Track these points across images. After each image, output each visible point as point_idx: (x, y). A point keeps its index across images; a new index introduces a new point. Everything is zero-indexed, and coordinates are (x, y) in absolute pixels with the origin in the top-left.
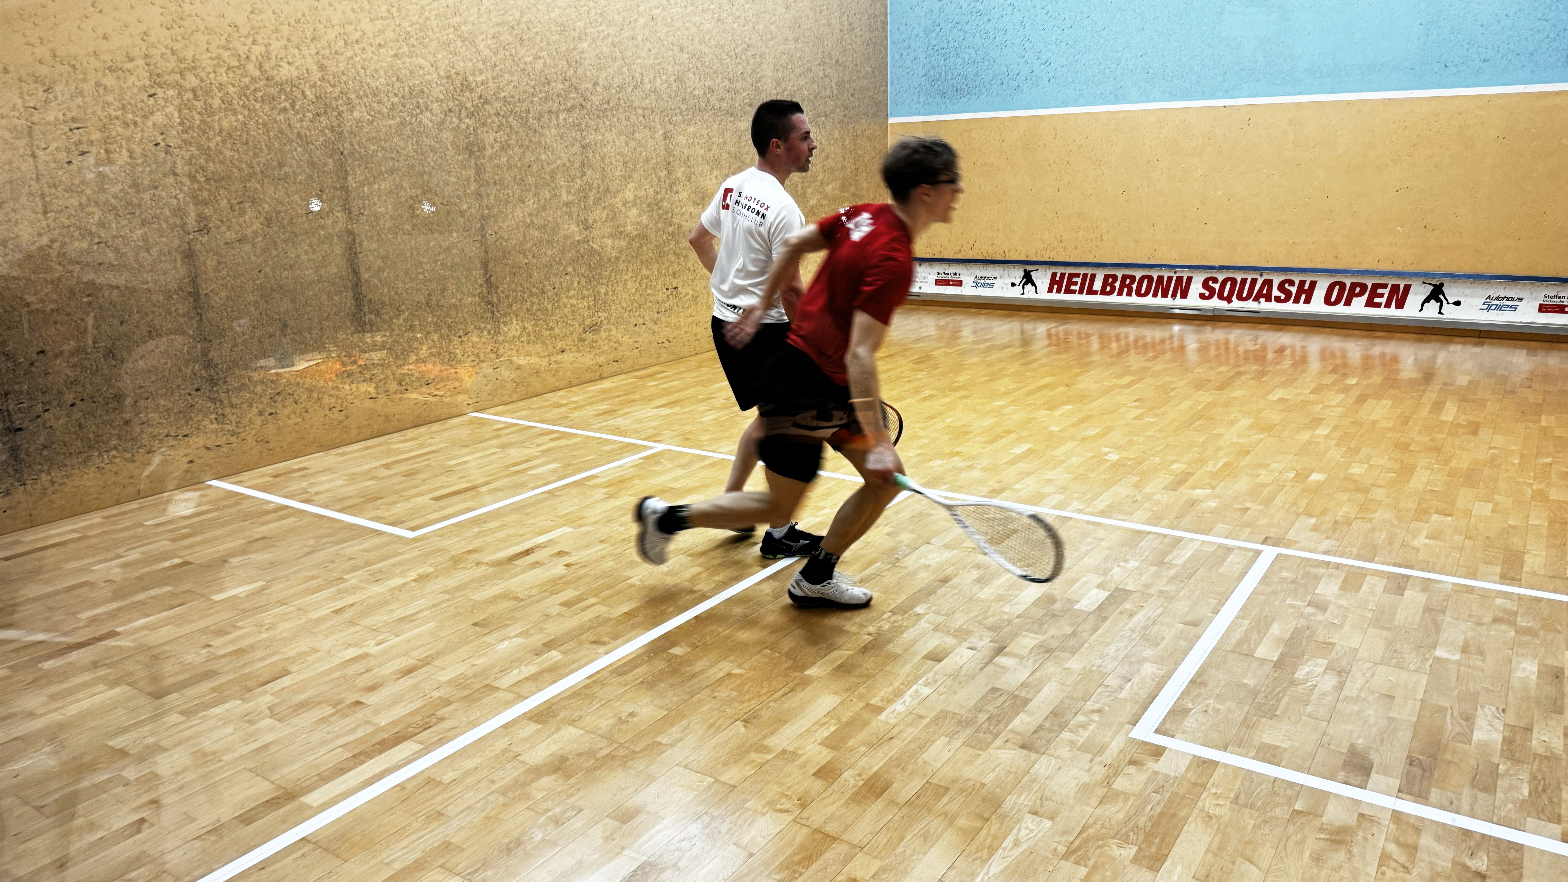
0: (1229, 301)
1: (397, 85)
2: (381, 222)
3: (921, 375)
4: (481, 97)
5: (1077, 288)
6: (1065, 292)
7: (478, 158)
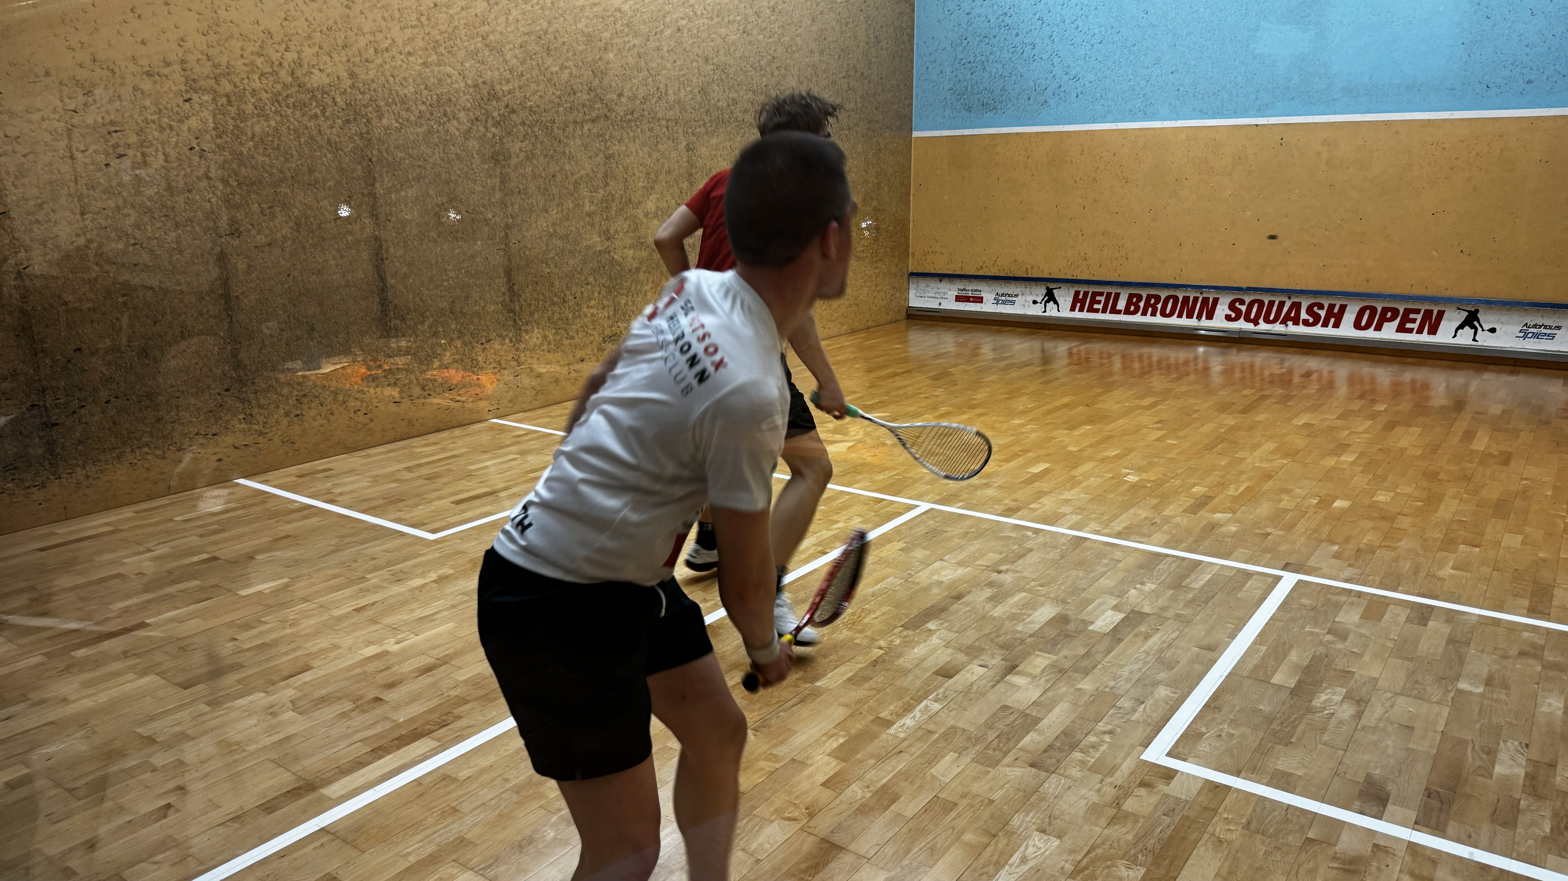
0: (1256, 323)
1: (425, 92)
2: (408, 229)
4: (507, 106)
5: (1100, 306)
6: (1089, 311)
7: (503, 167)
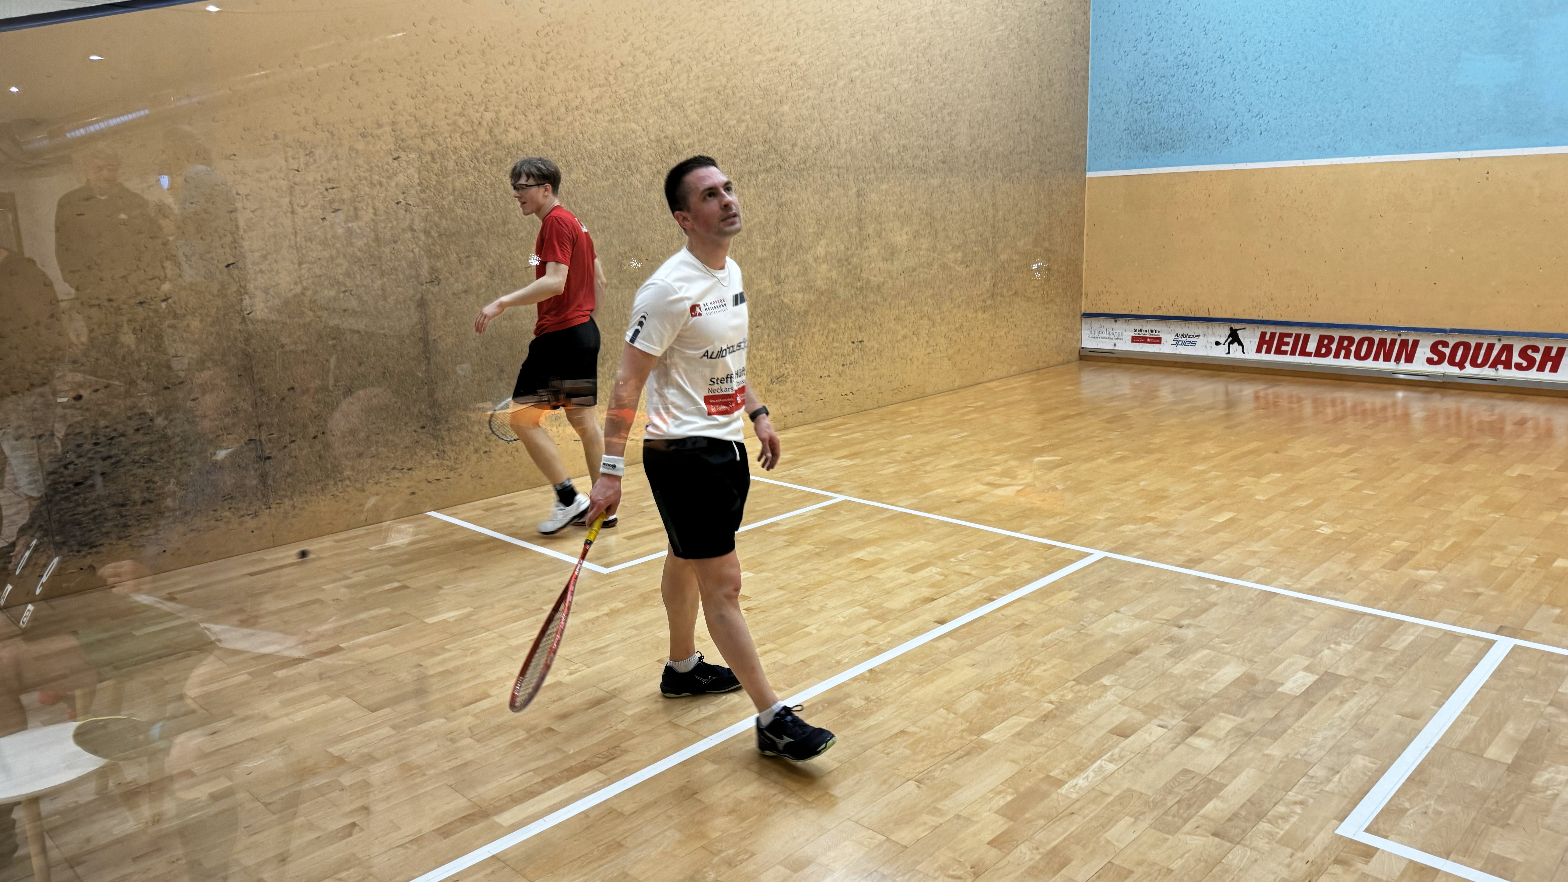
0: (1462, 367)
3: (1113, 435)
5: (1288, 348)
6: (1275, 353)
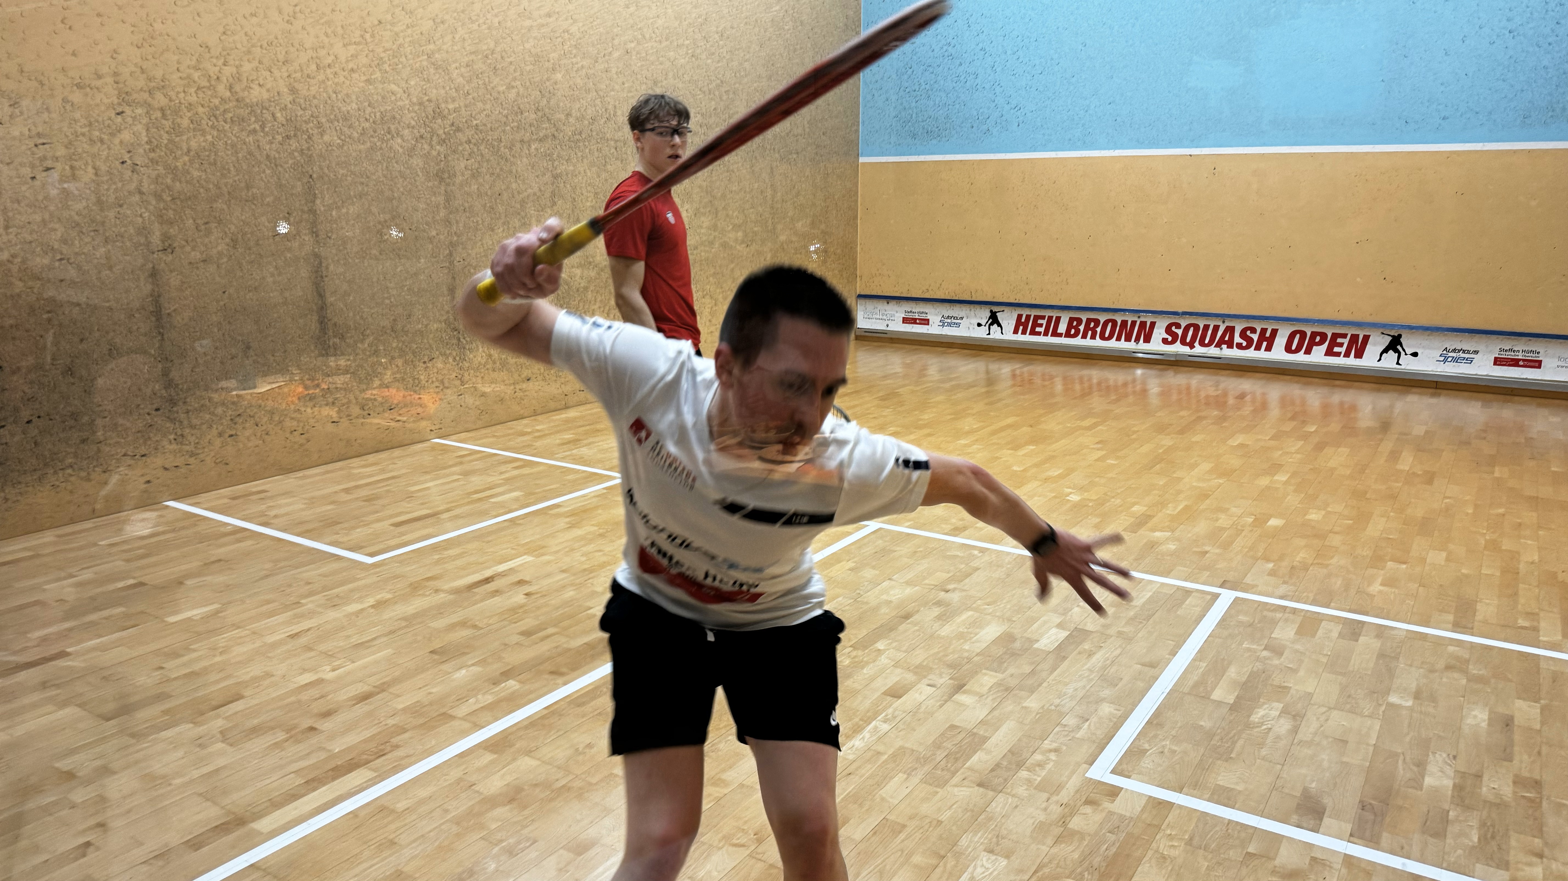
2: (349, 246)
3: (886, 412)
4: (452, 125)
5: (1042, 330)
6: (1031, 334)
7: (448, 185)
